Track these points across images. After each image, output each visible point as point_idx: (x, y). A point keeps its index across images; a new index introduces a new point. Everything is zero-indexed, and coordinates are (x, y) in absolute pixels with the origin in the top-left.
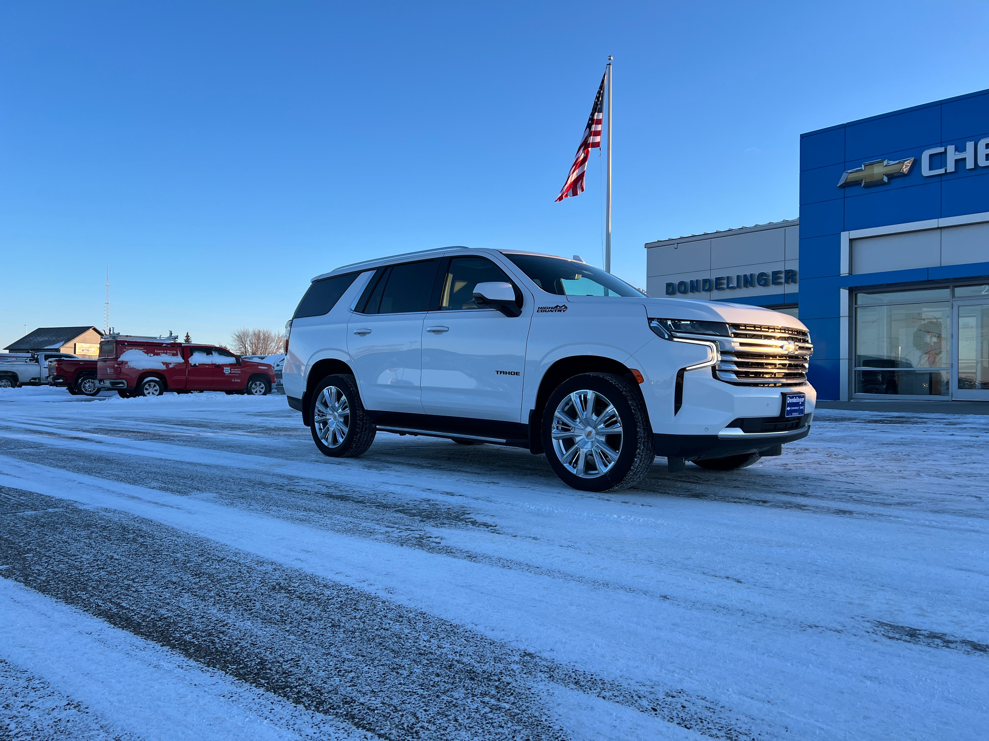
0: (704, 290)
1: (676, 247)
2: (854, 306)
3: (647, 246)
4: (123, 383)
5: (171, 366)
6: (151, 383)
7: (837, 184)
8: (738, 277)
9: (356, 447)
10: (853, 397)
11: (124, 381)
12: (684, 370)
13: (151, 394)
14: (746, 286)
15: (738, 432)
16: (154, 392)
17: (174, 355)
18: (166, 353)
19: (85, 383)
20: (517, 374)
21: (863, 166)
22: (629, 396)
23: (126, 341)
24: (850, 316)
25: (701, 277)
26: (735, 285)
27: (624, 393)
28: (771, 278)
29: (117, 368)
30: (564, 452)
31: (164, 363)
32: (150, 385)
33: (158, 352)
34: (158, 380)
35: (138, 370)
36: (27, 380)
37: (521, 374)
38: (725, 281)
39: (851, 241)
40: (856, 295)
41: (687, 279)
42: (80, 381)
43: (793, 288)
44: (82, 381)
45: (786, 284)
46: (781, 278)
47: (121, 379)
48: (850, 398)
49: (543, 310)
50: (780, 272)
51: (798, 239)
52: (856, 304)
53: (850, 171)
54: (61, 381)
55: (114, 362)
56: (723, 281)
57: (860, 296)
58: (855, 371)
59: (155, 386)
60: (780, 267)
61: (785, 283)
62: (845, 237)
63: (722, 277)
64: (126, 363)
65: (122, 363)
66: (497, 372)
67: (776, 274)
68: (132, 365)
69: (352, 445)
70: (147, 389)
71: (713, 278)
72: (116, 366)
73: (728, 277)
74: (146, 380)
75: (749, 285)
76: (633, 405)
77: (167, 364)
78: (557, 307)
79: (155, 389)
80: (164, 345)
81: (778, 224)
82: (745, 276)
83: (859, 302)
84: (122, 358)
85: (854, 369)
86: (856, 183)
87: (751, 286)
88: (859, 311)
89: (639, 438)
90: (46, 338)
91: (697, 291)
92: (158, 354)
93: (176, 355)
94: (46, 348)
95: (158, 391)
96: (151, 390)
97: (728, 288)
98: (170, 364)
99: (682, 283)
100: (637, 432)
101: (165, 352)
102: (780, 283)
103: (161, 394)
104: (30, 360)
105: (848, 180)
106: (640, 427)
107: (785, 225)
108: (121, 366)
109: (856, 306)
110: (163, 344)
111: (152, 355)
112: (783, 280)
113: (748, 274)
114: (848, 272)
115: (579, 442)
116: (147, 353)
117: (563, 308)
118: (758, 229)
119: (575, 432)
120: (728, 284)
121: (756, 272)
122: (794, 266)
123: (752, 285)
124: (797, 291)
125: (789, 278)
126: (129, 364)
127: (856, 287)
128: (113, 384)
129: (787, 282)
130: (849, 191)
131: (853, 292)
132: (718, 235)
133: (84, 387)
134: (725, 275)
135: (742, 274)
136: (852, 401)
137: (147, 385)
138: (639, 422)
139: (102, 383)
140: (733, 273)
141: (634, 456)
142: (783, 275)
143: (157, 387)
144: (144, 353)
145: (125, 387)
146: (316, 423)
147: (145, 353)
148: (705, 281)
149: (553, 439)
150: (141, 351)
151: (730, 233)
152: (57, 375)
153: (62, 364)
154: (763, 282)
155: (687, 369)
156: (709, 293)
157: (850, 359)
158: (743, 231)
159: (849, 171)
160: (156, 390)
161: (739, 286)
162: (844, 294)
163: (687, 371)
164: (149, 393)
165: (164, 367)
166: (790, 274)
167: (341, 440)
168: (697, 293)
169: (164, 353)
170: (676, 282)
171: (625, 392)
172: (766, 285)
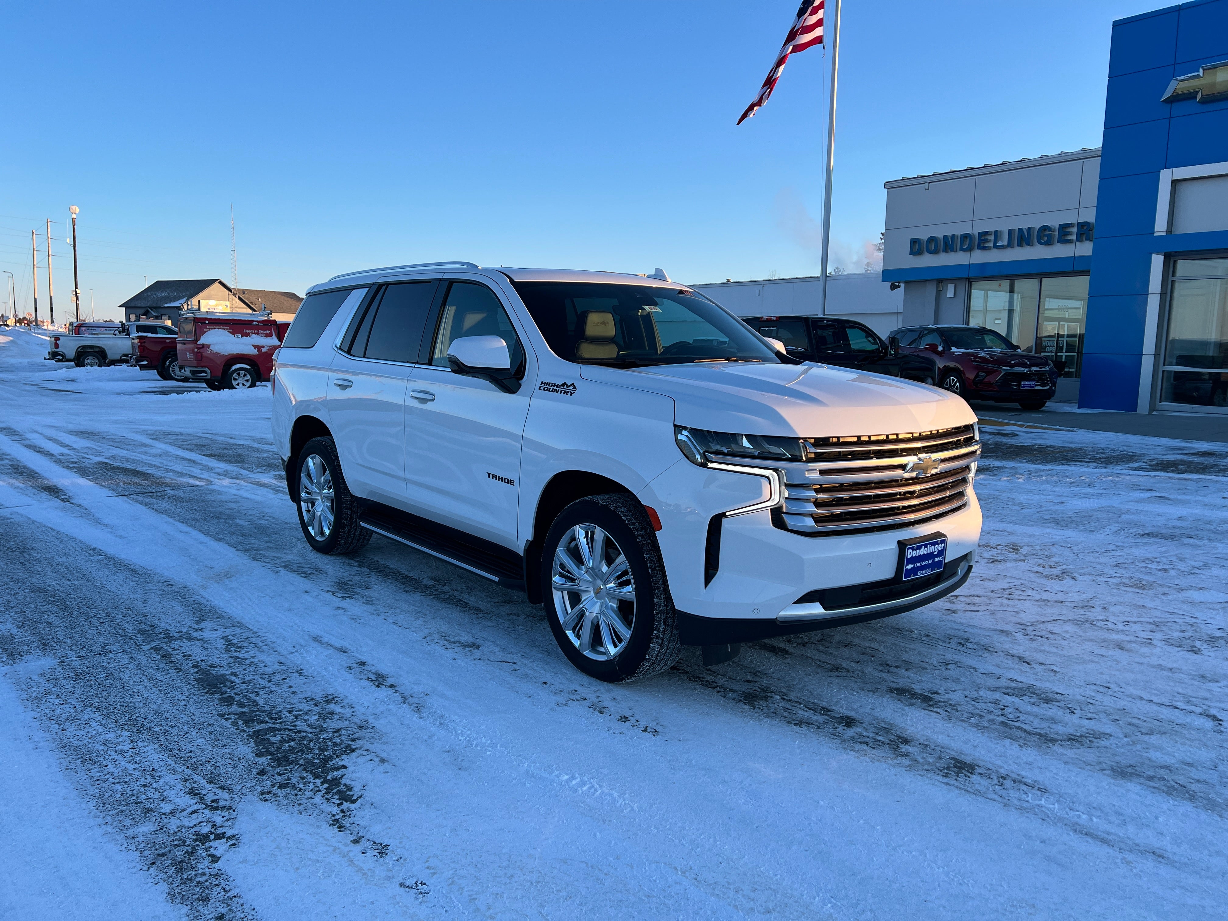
0: (962, 250)
1: (927, 187)
2: (1171, 279)
3: (888, 185)
4: (206, 372)
5: (264, 350)
6: (241, 372)
7: (1161, 98)
8: (1010, 231)
9: (345, 543)
10: (1157, 408)
11: (207, 369)
12: (723, 515)
13: (241, 385)
14: (1020, 245)
15: (816, 610)
16: (245, 383)
17: (267, 336)
18: (258, 334)
19: (174, 366)
20: (511, 482)
21: (1201, 70)
22: (648, 544)
23: (206, 319)
24: (1163, 294)
25: (959, 230)
26: (1005, 243)
27: (640, 539)
28: (1057, 233)
29: (197, 352)
30: (569, 610)
31: (255, 347)
32: (239, 374)
33: (248, 331)
34: (248, 367)
35: (223, 356)
36: (118, 357)
37: (516, 483)
38: (992, 238)
39: (1175, 183)
40: (1175, 262)
41: (939, 233)
42: (167, 363)
43: (1085, 249)
44: (171, 363)
45: (1077, 243)
46: (1070, 233)
47: (202, 367)
48: (1152, 408)
49: (547, 387)
50: (1070, 225)
51: (1098, 179)
52: (1173, 275)
53: (1182, 78)
54: (145, 363)
55: (192, 346)
56: (989, 237)
57: (1181, 264)
58: (1163, 371)
59: (245, 375)
60: (1071, 218)
61: (1077, 240)
62: (1166, 177)
63: (987, 232)
64: (208, 346)
65: (203, 346)
66: (489, 474)
67: (1064, 228)
68: (215, 348)
69: (340, 541)
70: (235, 379)
71: (976, 232)
72: (196, 350)
73: (996, 232)
74: (234, 368)
75: (1024, 244)
76: (651, 561)
77: (259, 348)
78: (564, 384)
79: (246, 379)
80: (255, 323)
81: (1073, 154)
82: (1020, 230)
83: (1179, 273)
84: (203, 340)
85: (1162, 368)
86: (1190, 96)
87: (1027, 245)
88: (1177, 285)
89: (657, 613)
90: (166, 294)
91: (952, 251)
92: (247, 335)
93: (270, 335)
94: (166, 305)
95: (250, 382)
96: (240, 380)
97: (996, 246)
98: (263, 347)
99: (932, 239)
100: (653, 605)
101: (256, 331)
102: (1070, 241)
103: (253, 385)
104: (120, 332)
105: (1178, 92)
106: (658, 597)
107: (1084, 155)
108: (201, 350)
109: (1174, 279)
110: (253, 321)
111: (240, 336)
112: (1074, 237)
113: (1025, 227)
114: (1165, 229)
115: (585, 600)
116: (234, 333)
117: (571, 388)
118: (1044, 162)
119: (581, 584)
120: (995, 241)
121: (1037, 224)
122: (1089, 216)
123: (1030, 243)
124: (1090, 252)
125: (1082, 234)
126: (211, 348)
127: (1176, 252)
128: (193, 372)
129: (1079, 239)
130: (1179, 108)
131: (1170, 260)
132: (987, 170)
133: (173, 371)
134: (992, 229)
135: (1016, 227)
136: (1154, 413)
137: (235, 374)
138: (658, 588)
139: (183, 371)
140: (1004, 227)
141: (650, 640)
142: (1074, 230)
143: (248, 377)
144: (229, 334)
145: (209, 377)
146: (302, 503)
147: (231, 333)
148: (965, 237)
149: (553, 590)
150: (226, 332)
151: (1004, 167)
152: (140, 357)
153: (144, 342)
154: (1046, 238)
155: (727, 514)
156: (968, 253)
157: (1157, 355)
158: (1023, 165)
159: (1180, 78)
160: (247, 381)
161: (1010, 245)
162: (1157, 261)
163: (726, 517)
164: (238, 384)
165: (255, 352)
166: (1085, 228)
167: (327, 532)
168: (952, 254)
169: (255, 333)
170: (924, 236)
171: (642, 537)
172: (1049, 243)
